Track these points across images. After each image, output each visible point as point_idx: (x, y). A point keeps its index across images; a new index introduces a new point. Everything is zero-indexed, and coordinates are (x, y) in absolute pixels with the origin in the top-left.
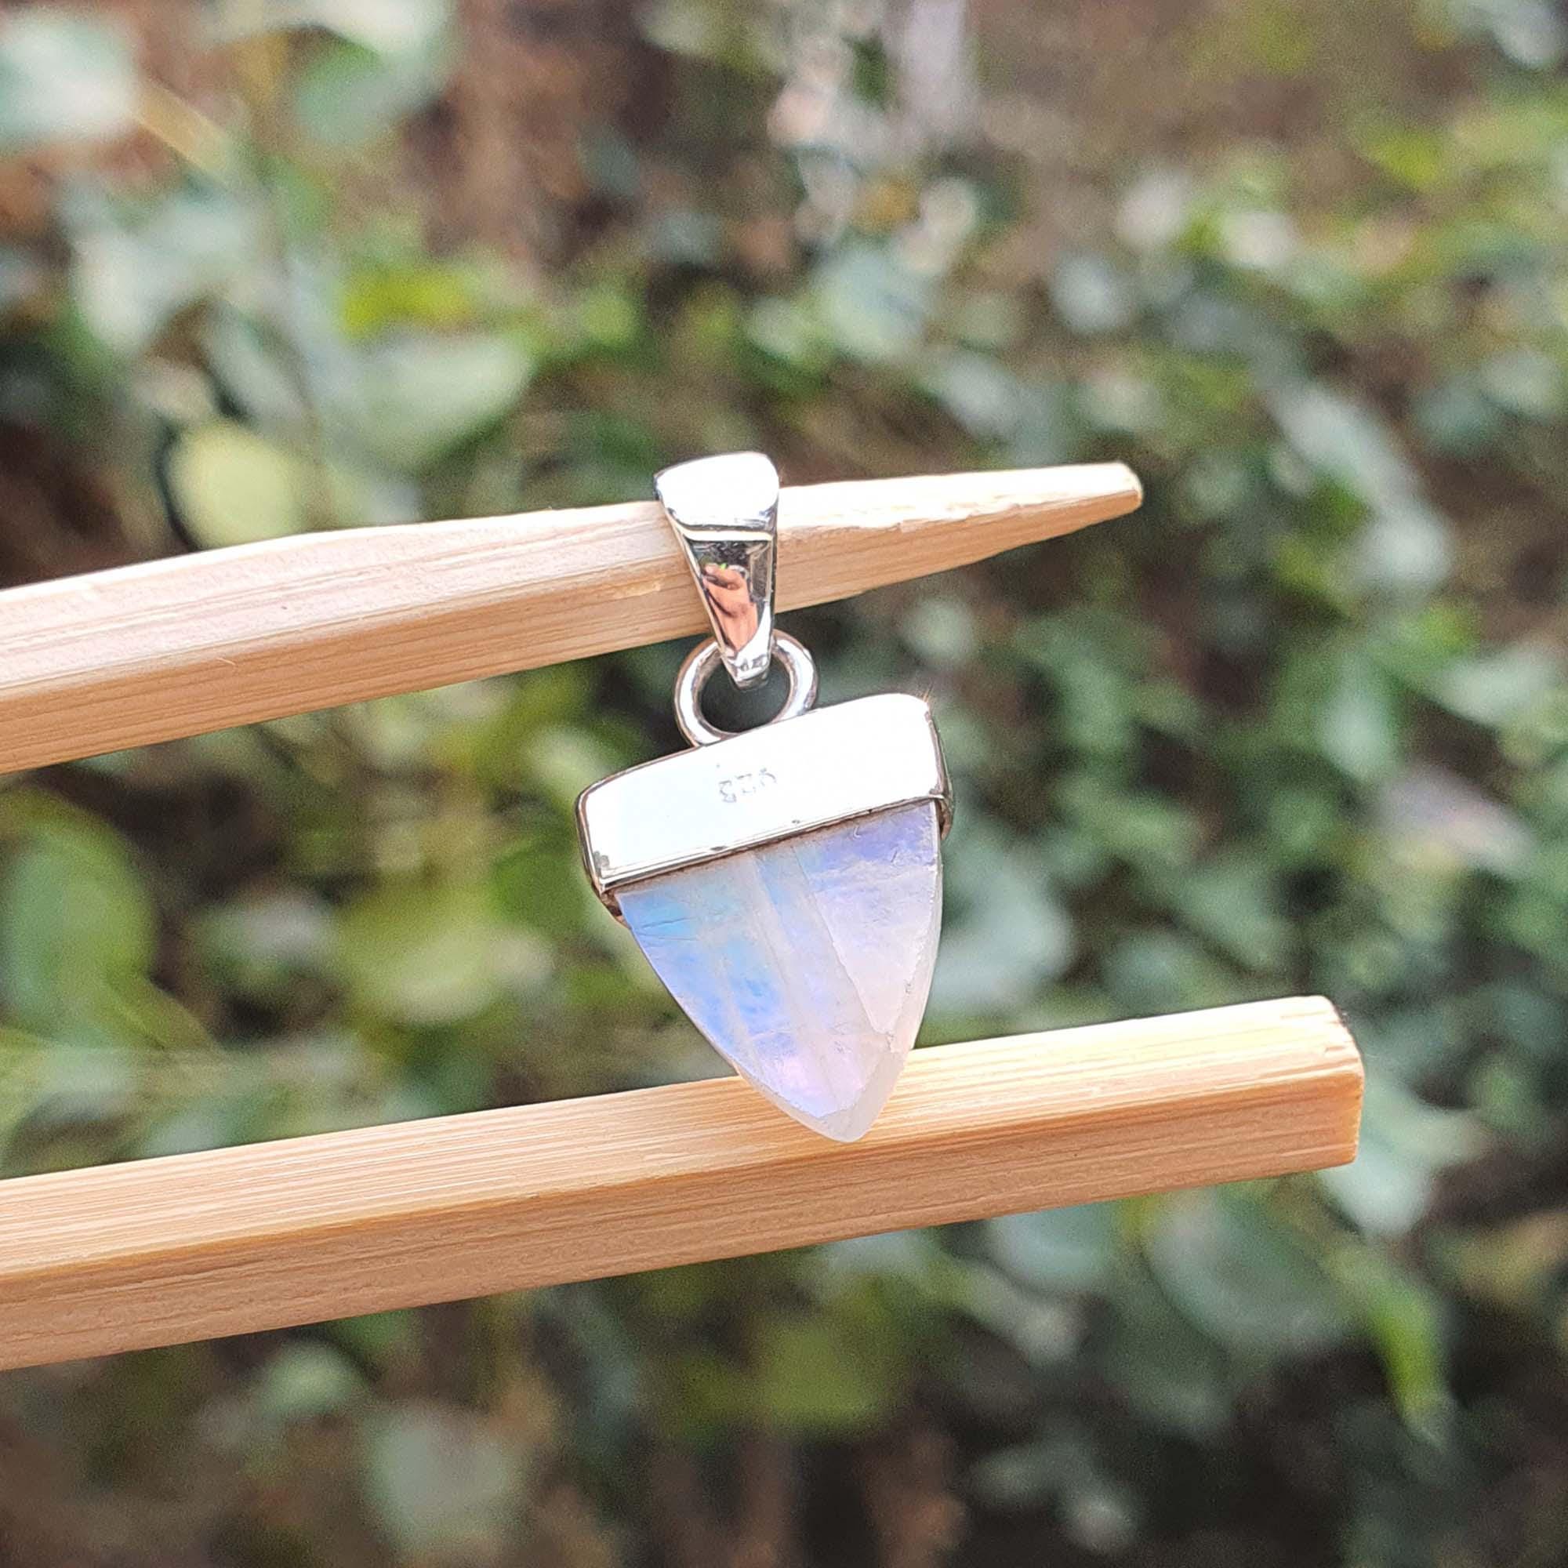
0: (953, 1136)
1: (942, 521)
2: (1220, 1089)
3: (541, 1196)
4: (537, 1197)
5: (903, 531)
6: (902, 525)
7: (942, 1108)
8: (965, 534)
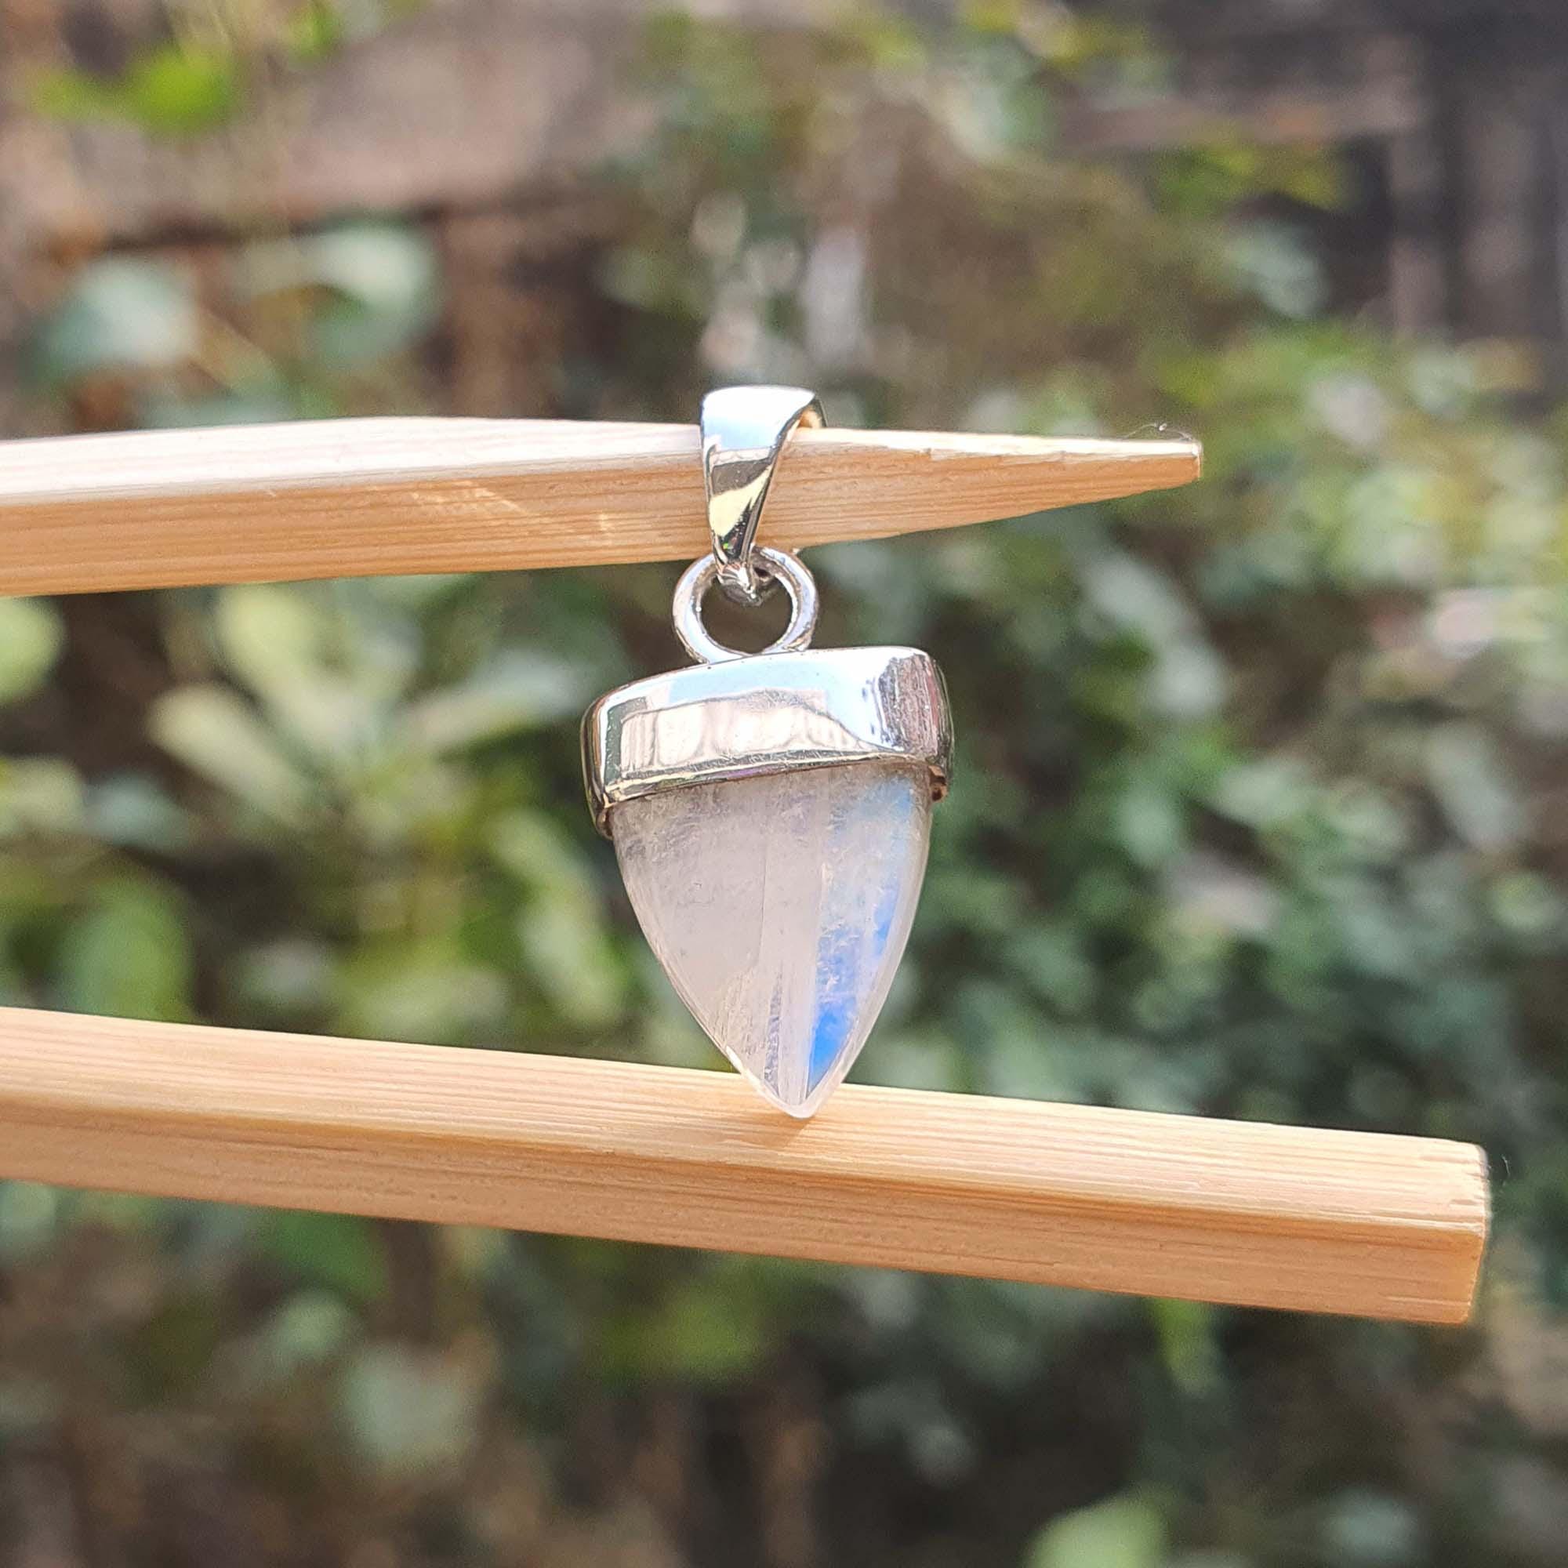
0: (1031, 1196)
1: (974, 454)
2: (1326, 1216)
3: (617, 1153)
4: (613, 1153)
5: (934, 458)
6: (932, 451)
7: (1028, 1164)
8: (1005, 476)
